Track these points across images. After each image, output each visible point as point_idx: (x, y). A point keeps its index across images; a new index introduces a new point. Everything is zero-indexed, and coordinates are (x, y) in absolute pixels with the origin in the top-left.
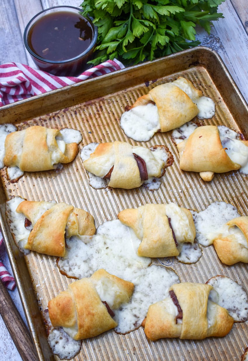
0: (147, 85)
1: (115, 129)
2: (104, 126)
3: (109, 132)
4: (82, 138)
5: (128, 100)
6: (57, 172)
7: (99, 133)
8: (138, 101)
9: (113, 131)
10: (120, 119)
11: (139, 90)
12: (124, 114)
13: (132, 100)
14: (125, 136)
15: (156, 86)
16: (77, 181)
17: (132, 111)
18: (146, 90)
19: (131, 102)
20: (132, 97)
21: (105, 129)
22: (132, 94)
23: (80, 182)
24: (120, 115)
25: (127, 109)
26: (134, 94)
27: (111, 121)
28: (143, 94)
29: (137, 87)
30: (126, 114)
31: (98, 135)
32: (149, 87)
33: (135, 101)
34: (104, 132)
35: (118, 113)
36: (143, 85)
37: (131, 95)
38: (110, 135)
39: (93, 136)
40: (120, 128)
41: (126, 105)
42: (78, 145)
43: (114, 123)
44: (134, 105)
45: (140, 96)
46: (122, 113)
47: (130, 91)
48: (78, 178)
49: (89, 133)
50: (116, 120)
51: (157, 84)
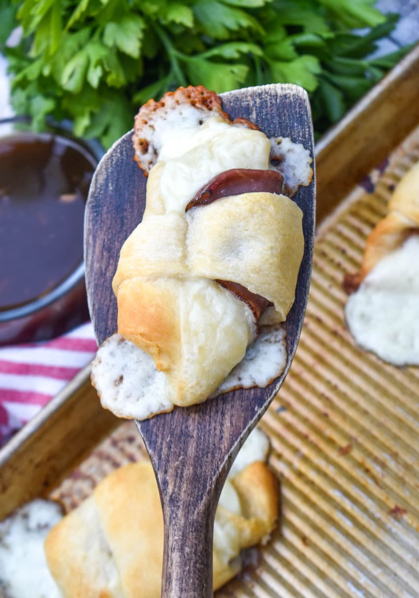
0: (370, 189)
1: (347, 363)
2: (310, 369)
3: (335, 381)
4: (268, 438)
5: (338, 258)
6: (247, 578)
7: (308, 396)
8: (371, 250)
9: (346, 371)
10: (346, 326)
11: (354, 213)
12: (349, 307)
13: (351, 252)
14: (389, 369)
15: (398, 179)
16: (322, 575)
17: (368, 286)
18: (376, 203)
19: (352, 260)
20: (344, 245)
21: (318, 376)
22: (340, 234)
23: (332, 574)
24: (339, 313)
25: (351, 286)
26: (347, 232)
27: (322, 343)
28: (374, 219)
29: (343, 208)
30: (358, 302)
31: (307, 404)
32: (379, 190)
33: (362, 251)
34: (321, 388)
35: (330, 313)
36: (358, 194)
37: (338, 241)
38: (343, 387)
39: (295, 413)
40: (362, 352)
41: (340, 277)
42: (266, 463)
43: (336, 345)
44: (367, 265)
45: (367, 230)
46: (343, 305)
47: (332, 230)
48: (322, 565)
49: (278, 411)
50: (335, 334)
51: (397, 172)
